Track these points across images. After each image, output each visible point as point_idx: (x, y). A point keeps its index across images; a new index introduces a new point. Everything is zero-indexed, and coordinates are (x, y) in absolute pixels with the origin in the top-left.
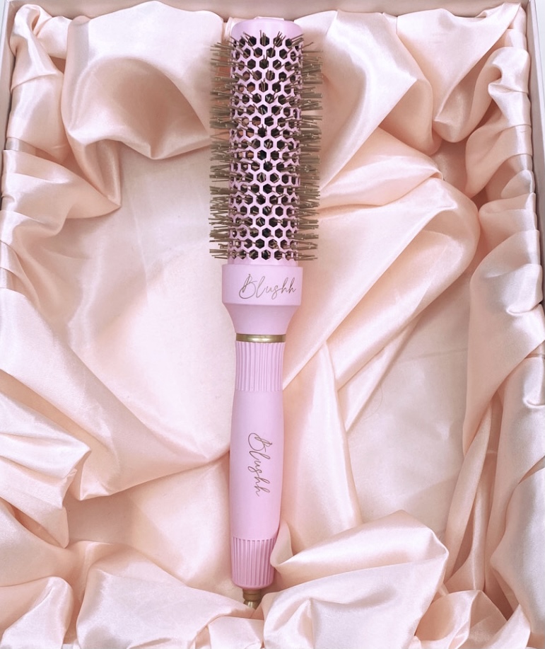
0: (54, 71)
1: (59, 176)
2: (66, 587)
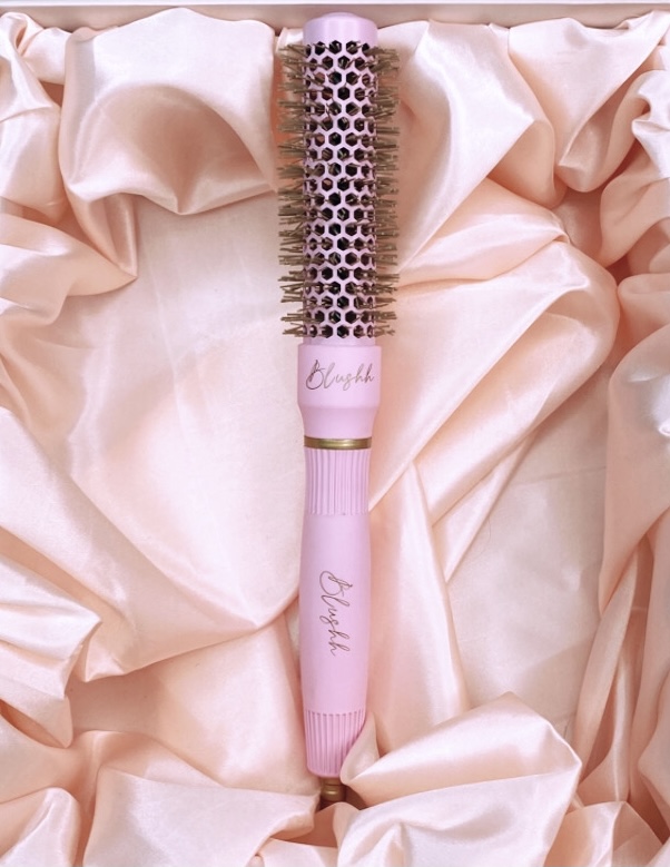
0: (47, 104)
1: (55, 245)
2: (69, 802)
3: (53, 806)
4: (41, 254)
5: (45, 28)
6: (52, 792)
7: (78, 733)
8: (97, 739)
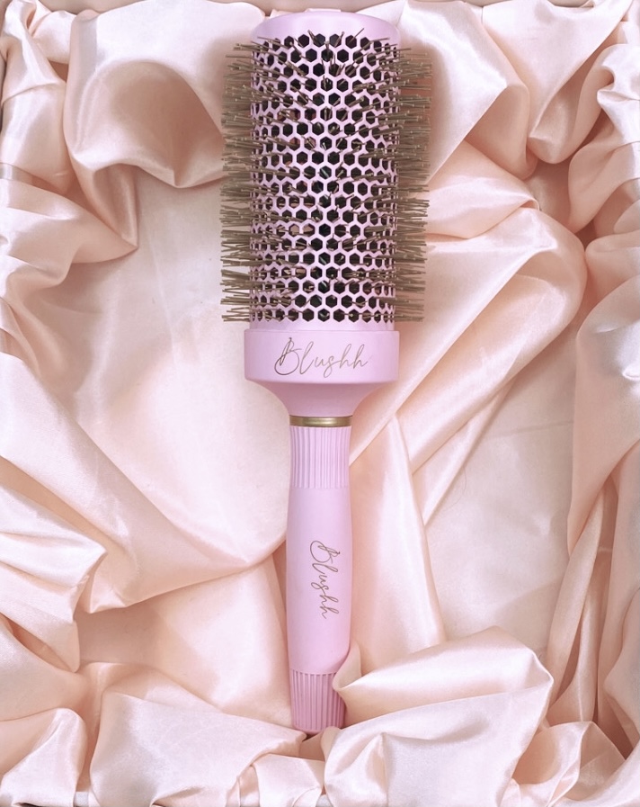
0: (54, 80)
1: (63, 211)
2: (76, 722)
4: (49, 218)
5: (53, 11)
6: (60, 712)
7: (84, 663)
8: (102, 669)
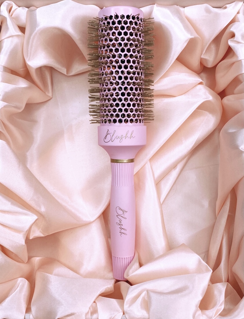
0: (20, 33)
2: (26, 283)
3: (21, 284)
4: (17, 86)
5: (19, 7)
6: (20, 279)
7: (30, 258)
8: (36, 260)
